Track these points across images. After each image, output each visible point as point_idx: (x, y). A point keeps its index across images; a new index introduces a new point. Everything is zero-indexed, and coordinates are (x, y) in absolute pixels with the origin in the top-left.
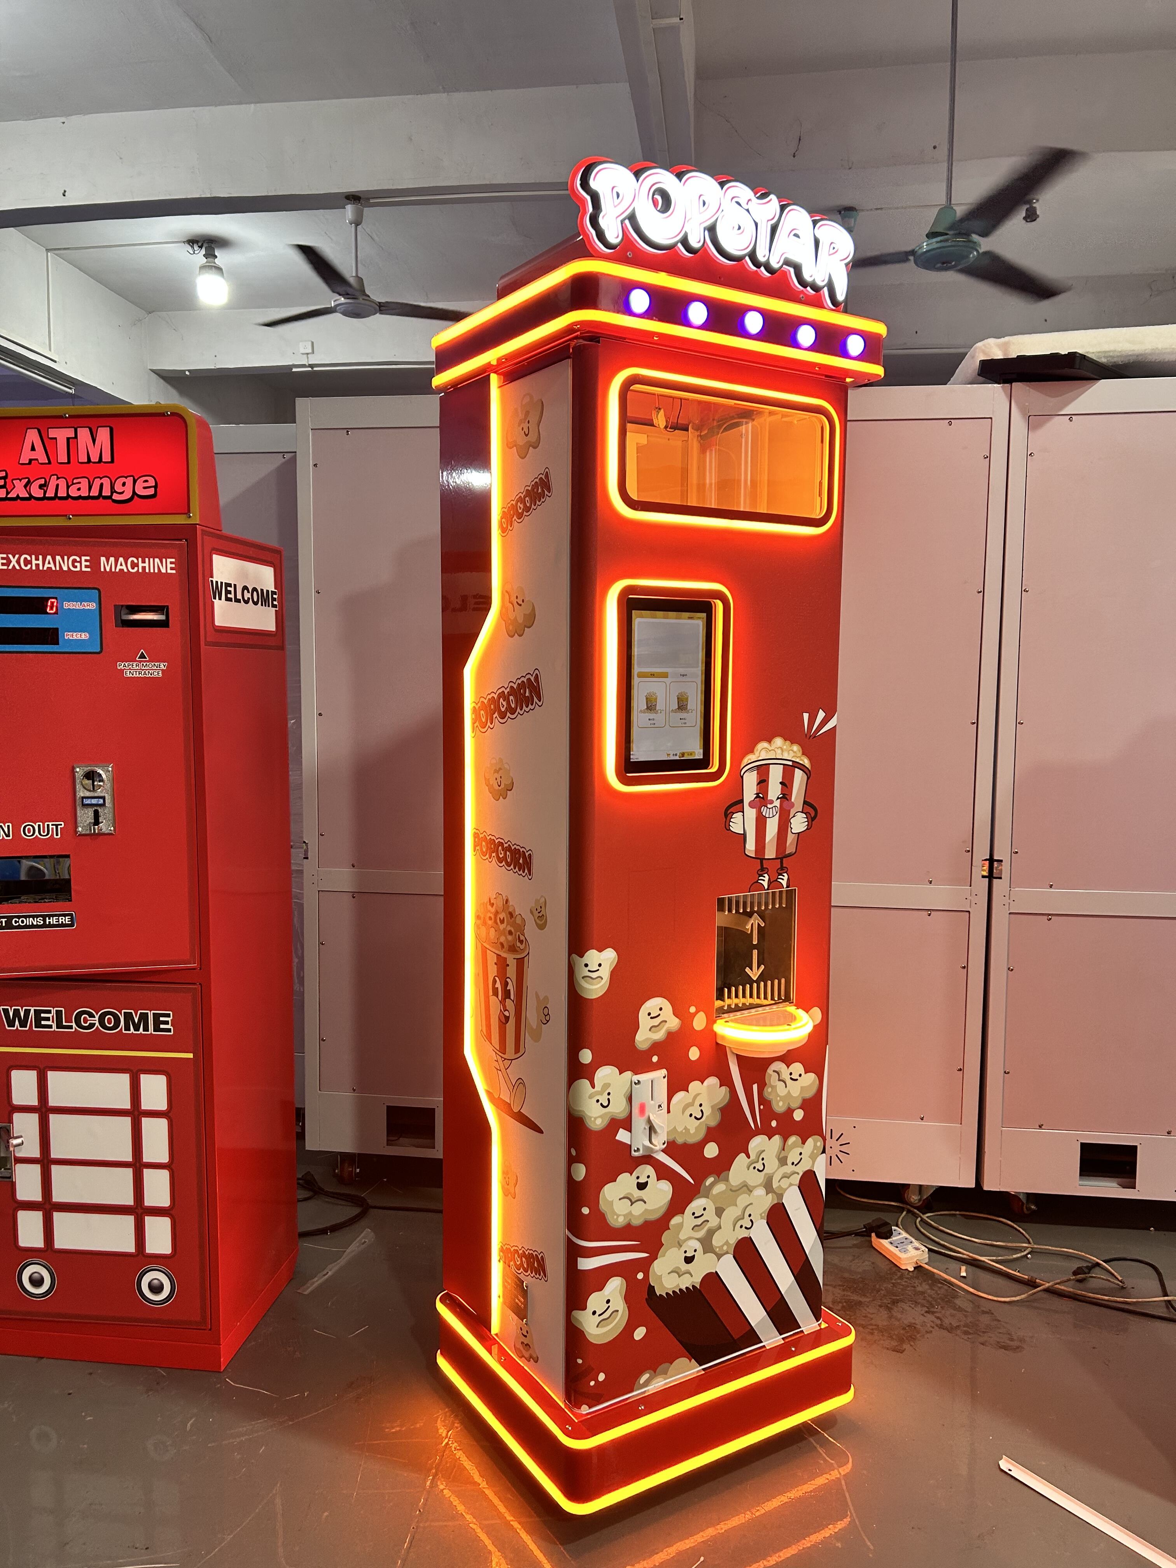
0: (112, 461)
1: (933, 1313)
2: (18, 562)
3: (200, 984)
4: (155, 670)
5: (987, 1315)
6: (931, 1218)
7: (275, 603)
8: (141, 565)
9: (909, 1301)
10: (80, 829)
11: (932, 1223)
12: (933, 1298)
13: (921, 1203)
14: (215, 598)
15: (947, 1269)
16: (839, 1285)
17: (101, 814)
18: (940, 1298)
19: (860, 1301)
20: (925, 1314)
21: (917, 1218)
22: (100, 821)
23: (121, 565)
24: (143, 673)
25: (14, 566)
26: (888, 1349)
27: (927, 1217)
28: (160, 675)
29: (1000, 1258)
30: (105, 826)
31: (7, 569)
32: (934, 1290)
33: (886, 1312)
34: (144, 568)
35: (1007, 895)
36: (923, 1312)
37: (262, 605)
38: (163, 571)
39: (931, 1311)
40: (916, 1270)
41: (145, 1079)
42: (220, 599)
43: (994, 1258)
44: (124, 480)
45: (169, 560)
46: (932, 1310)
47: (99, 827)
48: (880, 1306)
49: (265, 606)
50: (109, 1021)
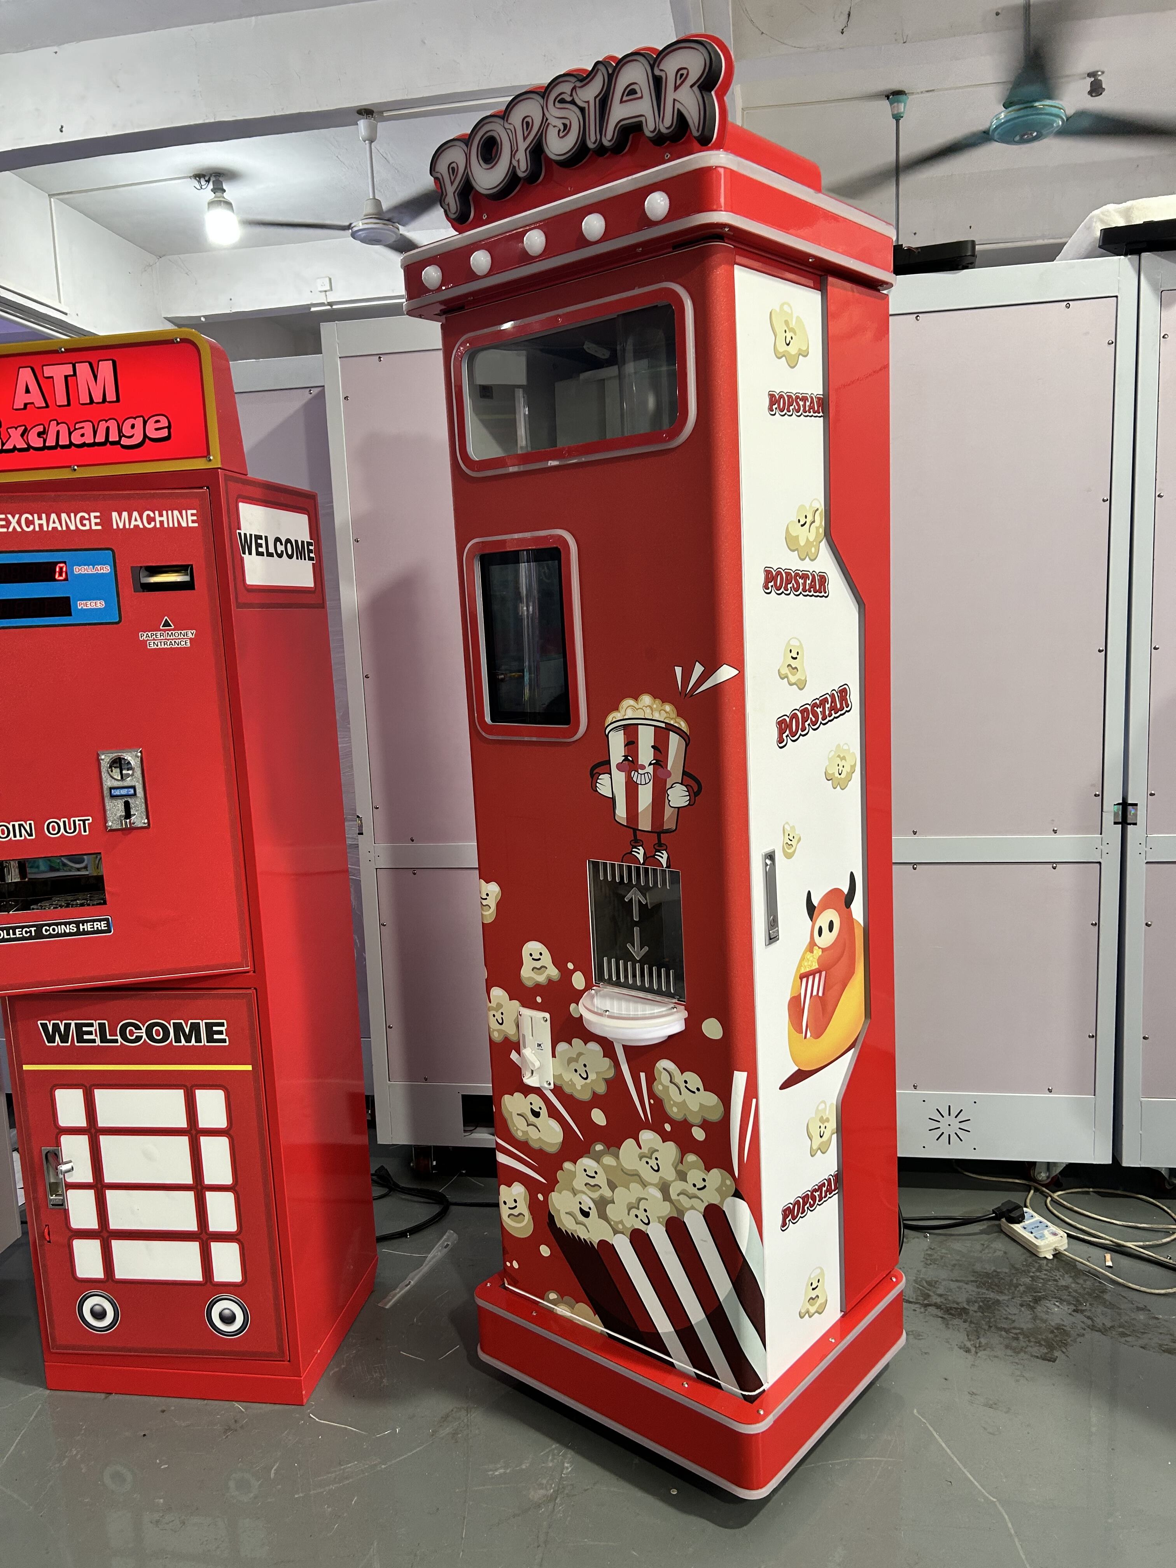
0: (118, 400)
1: (1082, 1311)
2: (19, 522)
3: (255, 989)
4: (183, 639)
5: (1141, 1312)
6: (1062, 1196)
7: (312, 555)
8: (158, 519)
9: (1053, 1298)
10: (110, 824)
11: (1065, 1203)
12: (1079, 1294)
13: (1049, 1180)
14: (244, 553)
15: (1090, 1257)
16: (972, 1281)
17: (132, 805)
18: (1090, 1294)
19: (998, 1300)
20: (1072, 1313)
21: (1047, 1197)
22: (132, 813)
23: (136, 520)
24: (168, 644)
25: (14, 528)
26: (1037, 1357)
27: (1058, 1196)
28: (189, 644)
29: (1147, 1243)
30: (139, 819)
31: (7, 533)
32: (1078, 1284)
33: (1029, 1312)
34: (162, 522)
35: (1143, 843)
36: (1070, 1311)
37: (297, 558)
38: (184, 524)
39: (1079, 1310)
40: (1055, 1260)
41: (200, 1094)
42: (250, 553)
43: (1141, 1244)
44: (131, 421)
45: (190, 512)
46: (1080, 1308)
47: (130, 822)
48: (1022, 1305)
49: (301, 559)
50: (158, 1034)
